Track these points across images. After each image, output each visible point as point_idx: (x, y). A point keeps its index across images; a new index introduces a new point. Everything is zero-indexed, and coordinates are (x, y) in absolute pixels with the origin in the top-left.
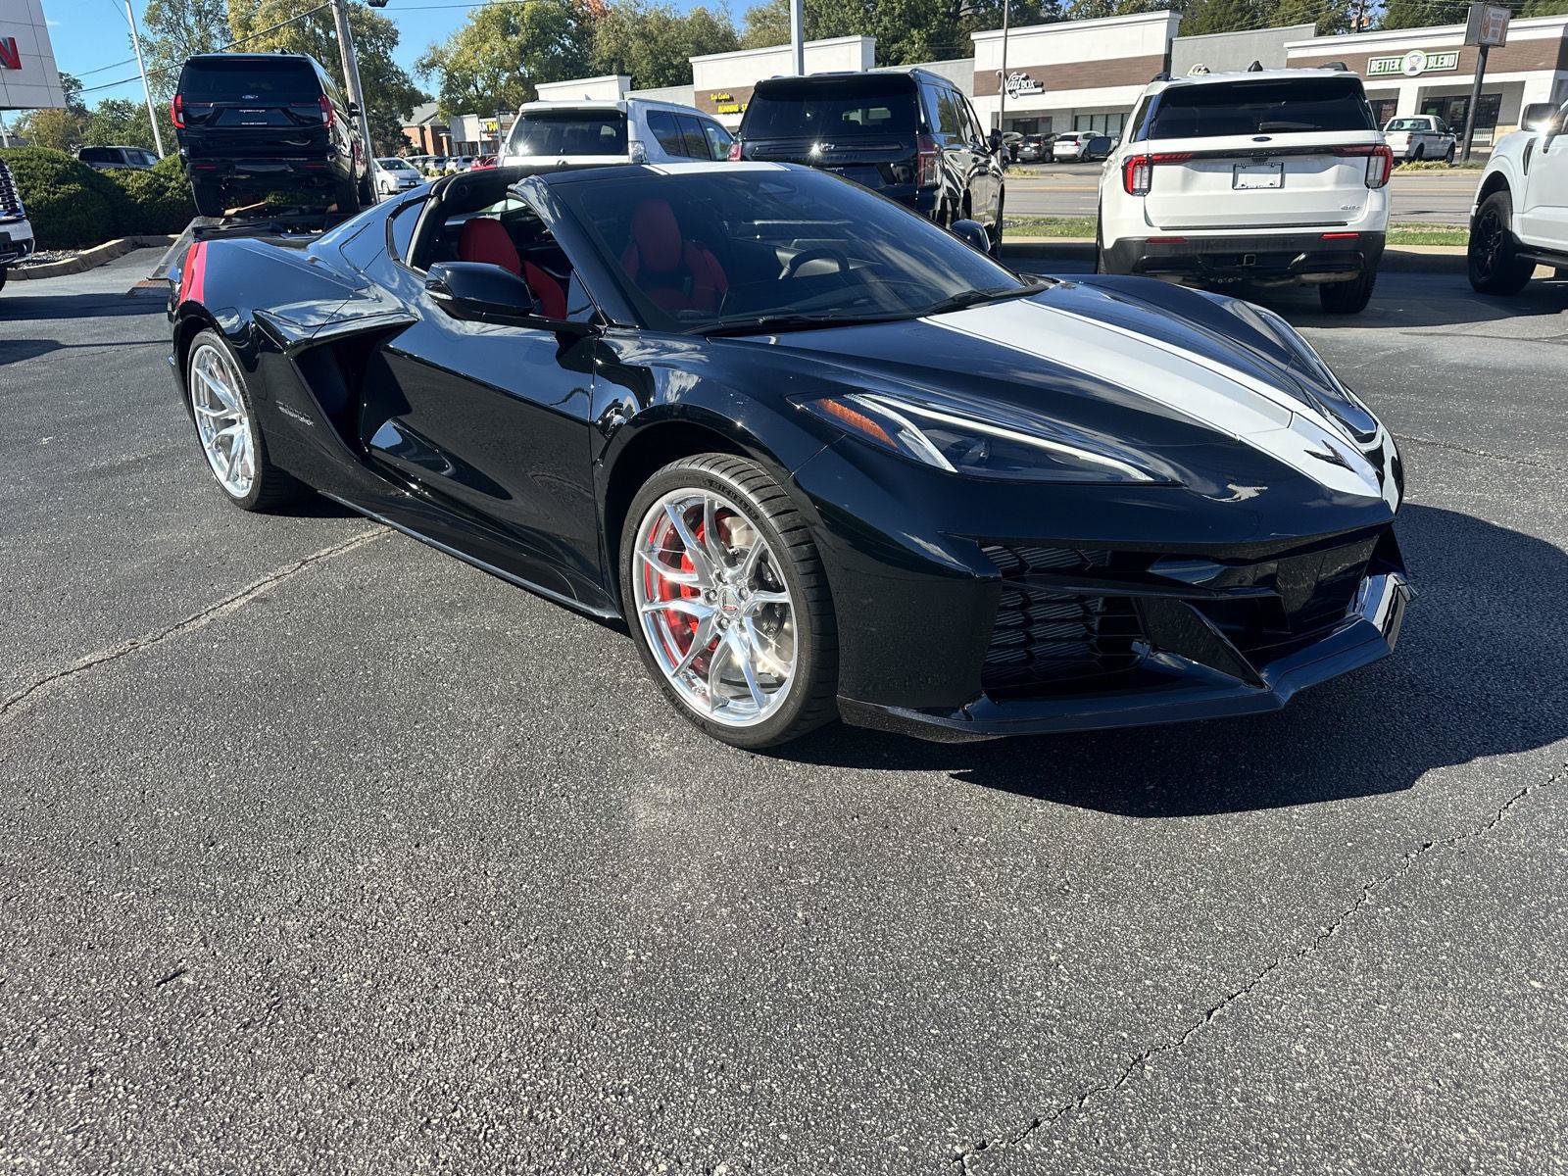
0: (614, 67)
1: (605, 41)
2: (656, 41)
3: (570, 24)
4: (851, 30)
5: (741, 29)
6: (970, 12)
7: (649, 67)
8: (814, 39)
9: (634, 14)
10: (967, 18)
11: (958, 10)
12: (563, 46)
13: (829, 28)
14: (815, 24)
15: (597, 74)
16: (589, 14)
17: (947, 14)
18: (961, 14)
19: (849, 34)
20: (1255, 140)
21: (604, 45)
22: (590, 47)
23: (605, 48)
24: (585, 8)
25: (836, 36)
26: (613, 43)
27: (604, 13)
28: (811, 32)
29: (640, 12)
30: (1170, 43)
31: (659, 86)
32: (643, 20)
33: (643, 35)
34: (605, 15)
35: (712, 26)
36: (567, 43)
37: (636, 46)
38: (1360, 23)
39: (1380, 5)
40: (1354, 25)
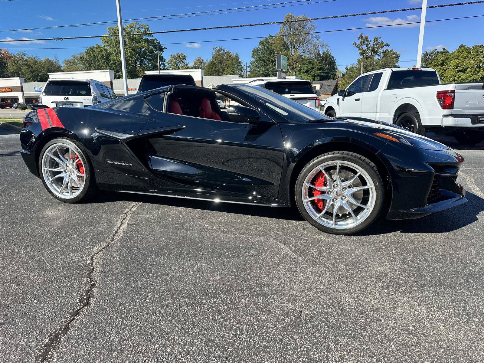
0: (16, 75)
1: (12, 66)
2: (32, 67)
4: (103, 68)
5: (63, 66)
6: (140, 65)
7: (30, 75)
8: (90, 70)
9: (23, 58)
10: (139, 67)
11: (136, 65)
13: (95, 67)
14: (90, 65)
15: (8, 77)
16: (4, 57)
17: (133, 66)
19: (102, 69)
21: (11, 68)
22: (5, 67)
24: (2, 55)
26: (15, 67)
27: (10, 57)
28: (89, 68)
29: (25, 58)
30: (202, 78)
31: (34, 81)
32: (26, 60)
33: (27, 65)
34: (11, 58)
35: (52, 64)
37: (24, 69)
38: (246, 76)
39: (249, 72)
40: (245, 76)
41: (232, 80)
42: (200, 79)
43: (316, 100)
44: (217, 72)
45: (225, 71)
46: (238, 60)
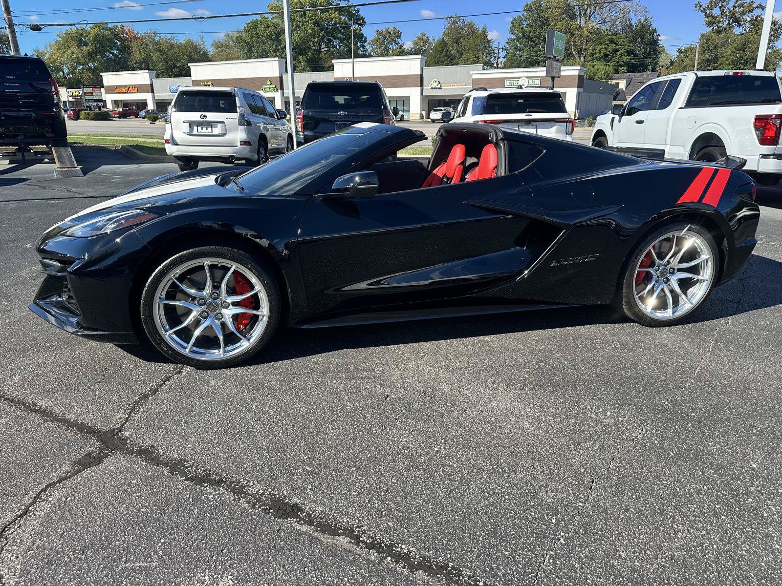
0: (143, 66)
1: (138, 52)
2: (167, 54)
3: (117, 43)
4: (269, 54)
5: (211, 51)
6: (326, 49)
7: (163, 67)
8: (250, 58)
9: (154, 40)
10: (325, 52)
11: (320, 49)
12: (113, 54)
13: (258, 53)
14: (251, 50)
15: (134, 69)
16: (128, 38)
17: (315, 50)
18: (322, 50)
19: (268, 57)
20: (526, 115)
21: (137, 55)
22: (129, 54)
23: (138, 56)
24: (125, 35)
25: (262, 57)
26: (142, 54)
27: (136, 39)
28: (249, 54)
29: (157, 39)
30: (422, 70)
31: (170, 76)
32: (158, 43)
33: (160, 51)
34: (137, 39)
35: (196, 48)
36: (115, 52)
37: (155, 56)
38: (497, 64)
39: (503, 57)
40: (495, 65)
41: (471, 73)
42: (419, 72)
43: (567, 122)
44: (449, 59)
45: (463, 56)
46: (486, 37)
